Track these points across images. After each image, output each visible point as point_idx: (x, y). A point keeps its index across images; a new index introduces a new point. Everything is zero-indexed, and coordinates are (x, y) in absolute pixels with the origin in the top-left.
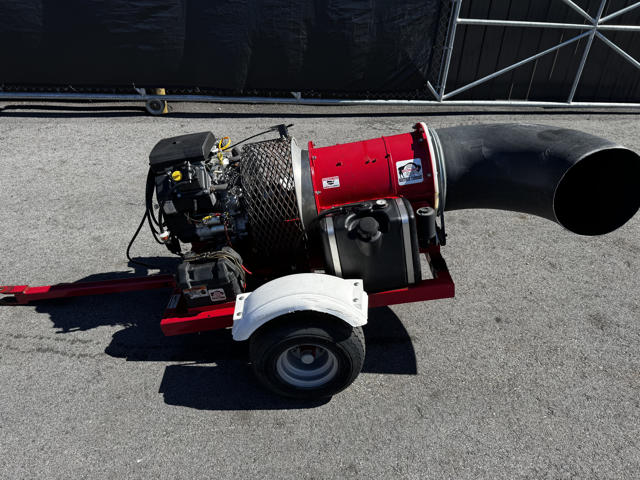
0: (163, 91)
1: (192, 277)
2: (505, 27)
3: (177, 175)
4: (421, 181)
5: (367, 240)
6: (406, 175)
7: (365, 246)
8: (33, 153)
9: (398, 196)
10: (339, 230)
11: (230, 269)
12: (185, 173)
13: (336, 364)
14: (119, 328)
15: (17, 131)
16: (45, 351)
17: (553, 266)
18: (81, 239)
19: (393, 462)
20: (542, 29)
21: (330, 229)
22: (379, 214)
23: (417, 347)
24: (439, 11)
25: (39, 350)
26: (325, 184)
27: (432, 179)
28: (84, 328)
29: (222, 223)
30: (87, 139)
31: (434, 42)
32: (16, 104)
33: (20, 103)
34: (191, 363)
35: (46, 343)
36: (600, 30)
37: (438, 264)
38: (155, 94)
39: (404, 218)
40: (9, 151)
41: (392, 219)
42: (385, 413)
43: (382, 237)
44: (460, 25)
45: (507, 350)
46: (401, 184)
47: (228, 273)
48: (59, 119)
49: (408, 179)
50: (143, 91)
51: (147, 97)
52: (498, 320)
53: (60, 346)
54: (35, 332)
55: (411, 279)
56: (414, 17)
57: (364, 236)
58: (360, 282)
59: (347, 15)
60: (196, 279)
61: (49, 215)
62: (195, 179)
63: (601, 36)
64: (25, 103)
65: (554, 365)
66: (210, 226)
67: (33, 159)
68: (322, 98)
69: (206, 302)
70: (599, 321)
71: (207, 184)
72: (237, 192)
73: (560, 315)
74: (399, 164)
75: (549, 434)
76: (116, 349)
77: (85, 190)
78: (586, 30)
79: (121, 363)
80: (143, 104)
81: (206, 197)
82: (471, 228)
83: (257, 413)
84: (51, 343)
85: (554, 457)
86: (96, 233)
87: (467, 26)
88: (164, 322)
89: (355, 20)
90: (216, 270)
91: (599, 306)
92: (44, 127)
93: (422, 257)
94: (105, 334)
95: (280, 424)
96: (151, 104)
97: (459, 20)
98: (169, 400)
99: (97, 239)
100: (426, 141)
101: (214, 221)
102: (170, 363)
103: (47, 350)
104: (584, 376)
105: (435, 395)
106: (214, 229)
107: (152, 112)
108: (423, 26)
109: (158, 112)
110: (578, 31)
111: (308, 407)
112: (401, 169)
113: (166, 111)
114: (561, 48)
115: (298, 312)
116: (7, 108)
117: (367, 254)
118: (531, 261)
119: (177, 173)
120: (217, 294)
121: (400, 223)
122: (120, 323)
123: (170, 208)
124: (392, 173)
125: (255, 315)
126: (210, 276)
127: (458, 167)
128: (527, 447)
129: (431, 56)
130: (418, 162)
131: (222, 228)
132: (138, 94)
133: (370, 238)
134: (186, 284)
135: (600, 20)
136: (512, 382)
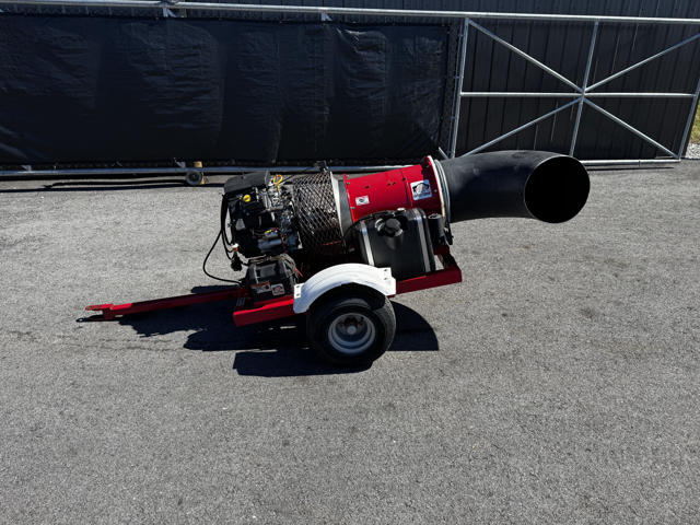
0: (200, 164)
1: (258, 275)
2: (506, 98)
3: (247, 198)
4: (430, 196)
5: (392, 235)
6: (419, 191)
7: (390, 241)
8: (88, 218)
9: (414, 207)
10: (371, 230)
11: (288, 268)
12: (253, 197)
13: (374, 332)
14: (192, 332)
15: (69, 202)
16: (133, 348)
17: (552, 279)
18: (147, 277)
19: (422, 401)
20: (538, 98)
21: (364, 230)
22: (400, 216)
23: (438, 334)
24: (444, 88)
25: (129, 348)
26: (358, 202)
27: (438, 192)
28: (163, 333)
29: (279, 237)
30: (135, 206)
31: (442, 113)
32: (63, 181)
33: (66, 181)
34: (257, 351)
35: (133, 344)
36: (588, 98)
37: (449, 261)
38: (193, 166)
39: (419, 218)
40: (66, 217)
41: (410, 219)
42: (414, 373)
43: (404, 234)
44: (463, 98)
45: (512, 333)
46: (415, 199)
47: (286, 271)
48: (105, 192)
49: (420, 195)
50: (183, 164)
51: (187, 170)
52: (504, 315)
53: (146, 345)
54: (122, 337)
55: (428, 269)
56: (424, 93)
57: (390, 232)
58: (389, 269)
59: (364, 93)
60: (262, 275)
61: (114, 261)
62: (261, 200)
63: (589, 102)
64: (71, 181)
65: (550, 341)
66: (270, 239)
67: (89, 221)
68: (346, 165)
69: (269, 296)
70: (589, 313)
71: (269, 205)
72: (289, 214)
73: (556, 310)
74: (413, 185)
75: (544, 382)
76: (192, 344)
77: (142, 242)
78: (577, 98)
79: (198, 354)
80: (183, 178)
81: (268, 214)
82: (482, 256)
83: (313, 377)
84: (138, 343)
85: (548, 395)
86: (159, 272)
87: (471, 98)
88: (235, 313)
89: (371, 97)
90: (278, 268)
91: (589, 304)
92: (93, 198)
93: (436, 257)
94: (182, 336)
95: (332, 383)
96: (190, 177)
97: (462, 93)
98: (241, 373)
99: (161, 276)
100: (431, 167)
101: (273, 235)
102: (238, 351)
103: (136, 347)
104: (574, 347)
105: (454, 362)
106: (273, 243)
107: (191, 182)
108: (431, 99)
109: (197, 183)
110: (572, 99)
111: (353, 372)
112: (415, 188)
113: (203, 183)
114: (558, 113)
115: (344, 286)
116: (55, 185)
117: (393, 247)
118: (533, 276)
119: (247, 196)
120: (278, 289)
121: (416, 222)
122: (193, 329)
123: (241, 225)
124: (408, 192)
125: (312, 291)
126: (273, 273)
127: (457, 185)
128: (527, 390)
129: (441, 125)
130: (427, 182)
131: (279, 242)
132: (178, 167)
133: (394, 234)
134: (254, 280)
135: (586, 89)
136: (516, 353)
